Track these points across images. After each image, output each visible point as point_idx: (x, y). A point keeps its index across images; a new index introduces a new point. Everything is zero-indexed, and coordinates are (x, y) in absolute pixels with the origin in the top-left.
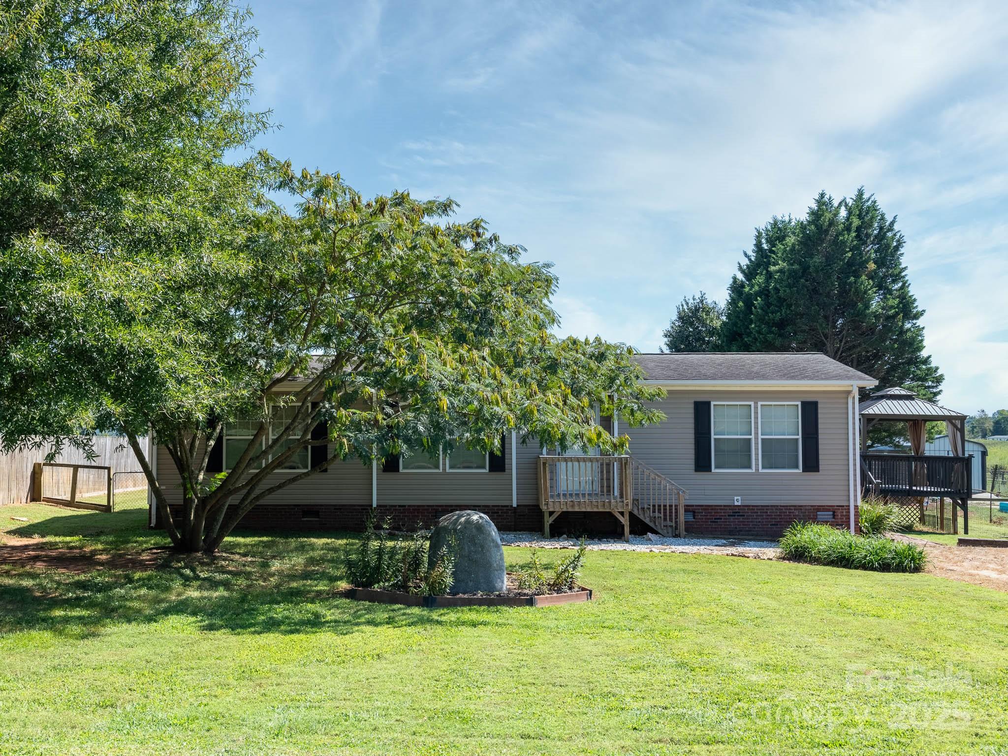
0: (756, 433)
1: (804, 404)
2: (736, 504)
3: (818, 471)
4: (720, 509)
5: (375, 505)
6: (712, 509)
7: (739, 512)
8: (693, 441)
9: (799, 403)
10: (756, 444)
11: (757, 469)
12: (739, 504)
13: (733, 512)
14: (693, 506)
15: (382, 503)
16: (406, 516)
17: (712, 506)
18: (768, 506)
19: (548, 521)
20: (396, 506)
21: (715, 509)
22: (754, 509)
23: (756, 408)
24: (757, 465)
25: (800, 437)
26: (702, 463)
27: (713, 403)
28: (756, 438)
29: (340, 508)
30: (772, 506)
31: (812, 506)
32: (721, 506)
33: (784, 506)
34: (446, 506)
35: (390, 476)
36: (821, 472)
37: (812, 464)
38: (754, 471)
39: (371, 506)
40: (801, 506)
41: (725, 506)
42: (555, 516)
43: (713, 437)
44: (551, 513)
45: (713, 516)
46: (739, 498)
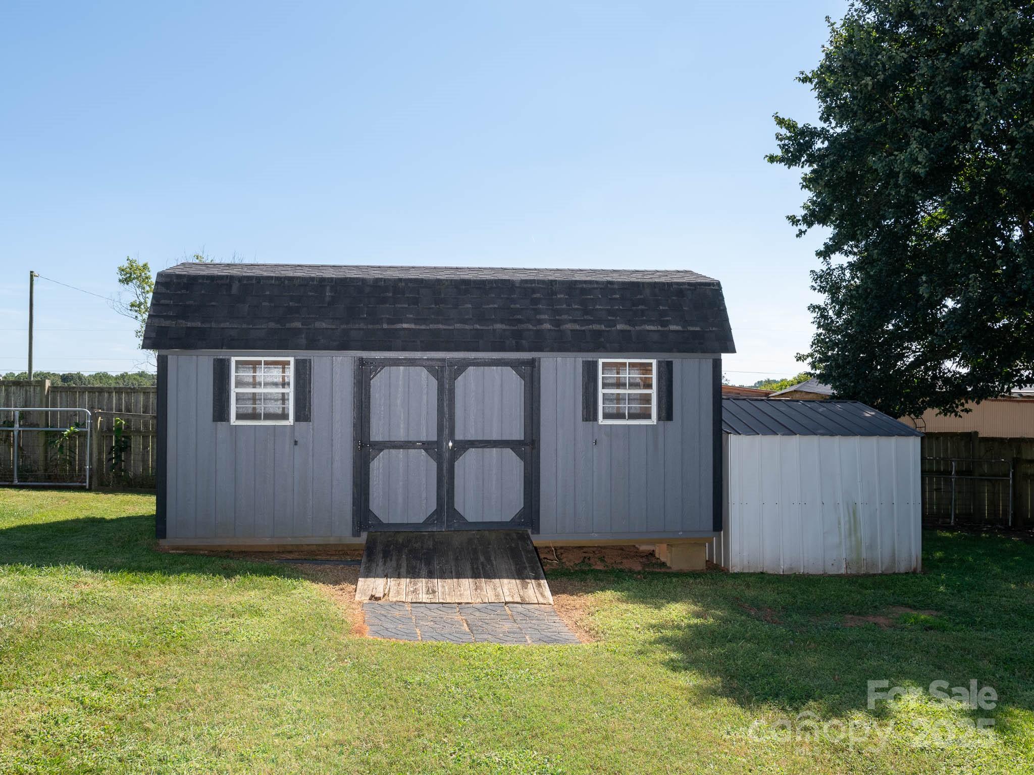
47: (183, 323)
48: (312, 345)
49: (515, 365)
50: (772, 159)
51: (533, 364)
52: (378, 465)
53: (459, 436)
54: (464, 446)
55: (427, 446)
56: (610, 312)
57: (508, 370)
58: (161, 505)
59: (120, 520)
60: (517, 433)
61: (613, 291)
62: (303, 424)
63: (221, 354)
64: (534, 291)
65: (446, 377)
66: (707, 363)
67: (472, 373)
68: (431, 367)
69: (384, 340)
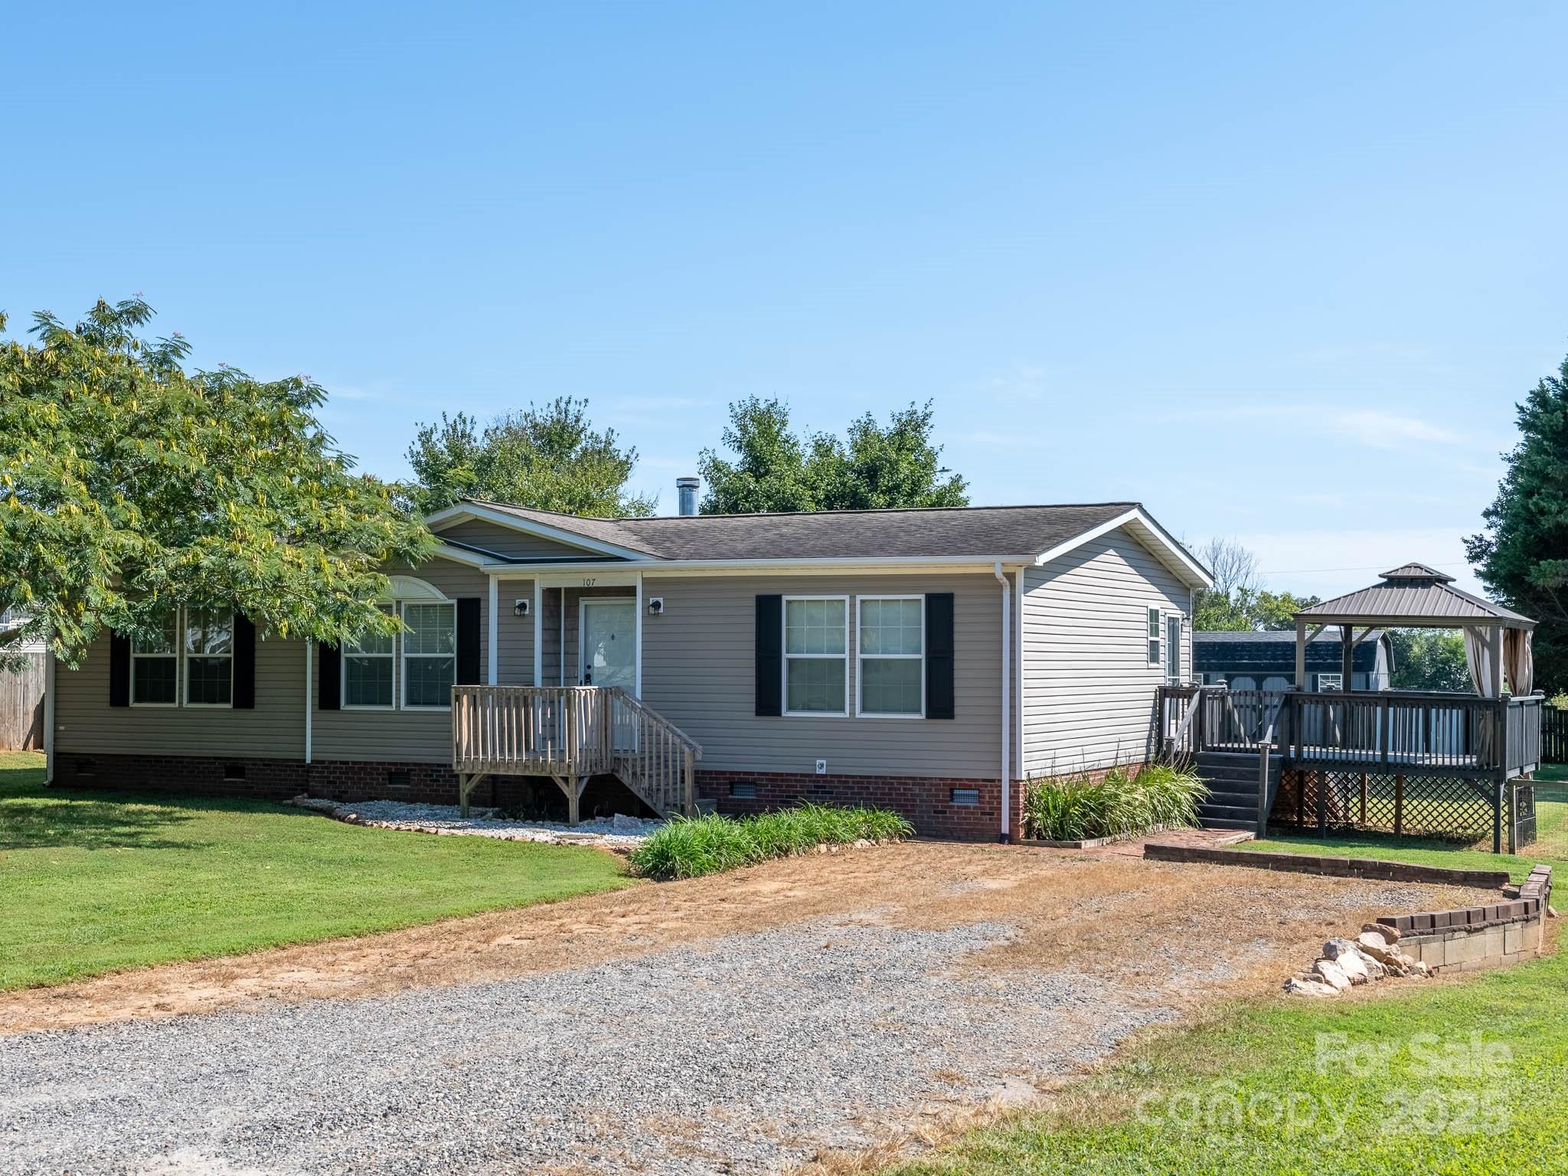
0: (852, 650)
1: (930, 598)
2: (819, 772)
3: (952, 717)
4: (795, 781)
5: (308, 761)
6: (782, 781)
7: (825, 787)
8: (753, 663)
9: (922, 597)
10: (852, 668)
11: (852, 713)
12: (823, 771)
13: (815, 787)
14: (752, 774)
15: (320, 757)
16: (350, 778)
17: (781, 774)
18: (870, 777)
19: (466, 788)
20: (336, 762)
21: (787, 780)
22: (847, 782)
23: (853, 606)
24: (852, 705)
25: (922, 656)
26: (767, 704)
27: (785, 598)
28: (852, 659)
29: (269, 763)
30: (876, 777)
31: (941, 779)
32: (796, 775)
33: (895, 778)
34: (401, 764)
35: (329, 715)
36: (958, 719)
37: (941, 705)
38: (848, 715)
39: (305, 760)
40: (925, 779)
41: (802, 775)
42: (475, 781)
43: (785, 656)
44: (470, 777)
45: (784, 791)
46: (824, 762)
48: (1210, 669)
51: (1293, 676)
56: (1327, 655)
57: (1283, 678)
61: (1330, 646)
65: (1259, 681)
66: (1363, 676)
67: (1269, 679)
68: (1254, 677)
69: (1237, 667)
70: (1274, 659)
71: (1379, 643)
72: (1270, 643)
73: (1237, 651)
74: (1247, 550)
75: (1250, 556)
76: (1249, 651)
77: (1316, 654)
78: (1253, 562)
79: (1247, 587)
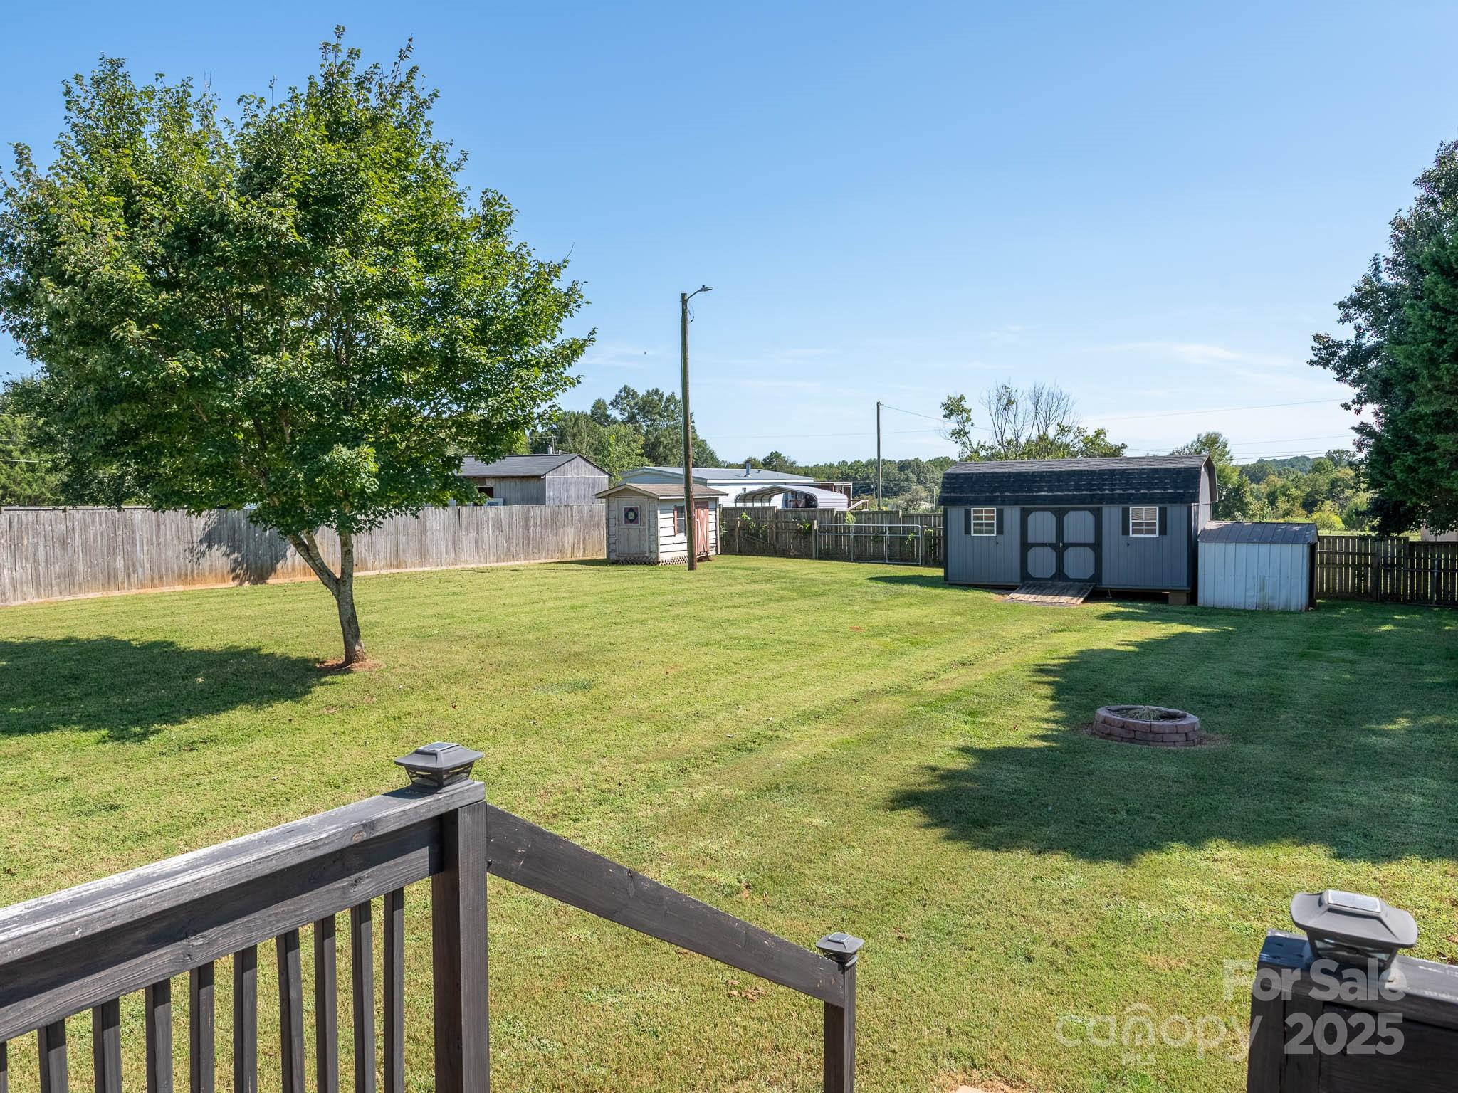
47: (953, 495)
48: (1003, 503)
49: (1090, 510)
50: (1312, 363)
51: (1100, 510)
52: (1031, 554)
53: (1065, 541)
54: (1067, 546)
55: (1050, 545)
56: (1139, 484)
57: (1087, 513)
58: (946, 572)
59: (933, 577)
60: (1091, 540)
61: (1144, 473)
62: (1000, 536)
63: (968, 507)
64: (1105, 474)
65: (1060, 516)
66: (1184, 508)
67: (1072, 514)
68: (1054, 511)
69: (1034, 500)
70: (1077, 490)
71: (1203, 470)
72: (1074, 472)
73: (1036, 482)
74: (1065, 391)
75: (1068, 397)
76: (1050, 481)
77: (1127, 484)
78: (1070, 403)
79: (1065, 424)
